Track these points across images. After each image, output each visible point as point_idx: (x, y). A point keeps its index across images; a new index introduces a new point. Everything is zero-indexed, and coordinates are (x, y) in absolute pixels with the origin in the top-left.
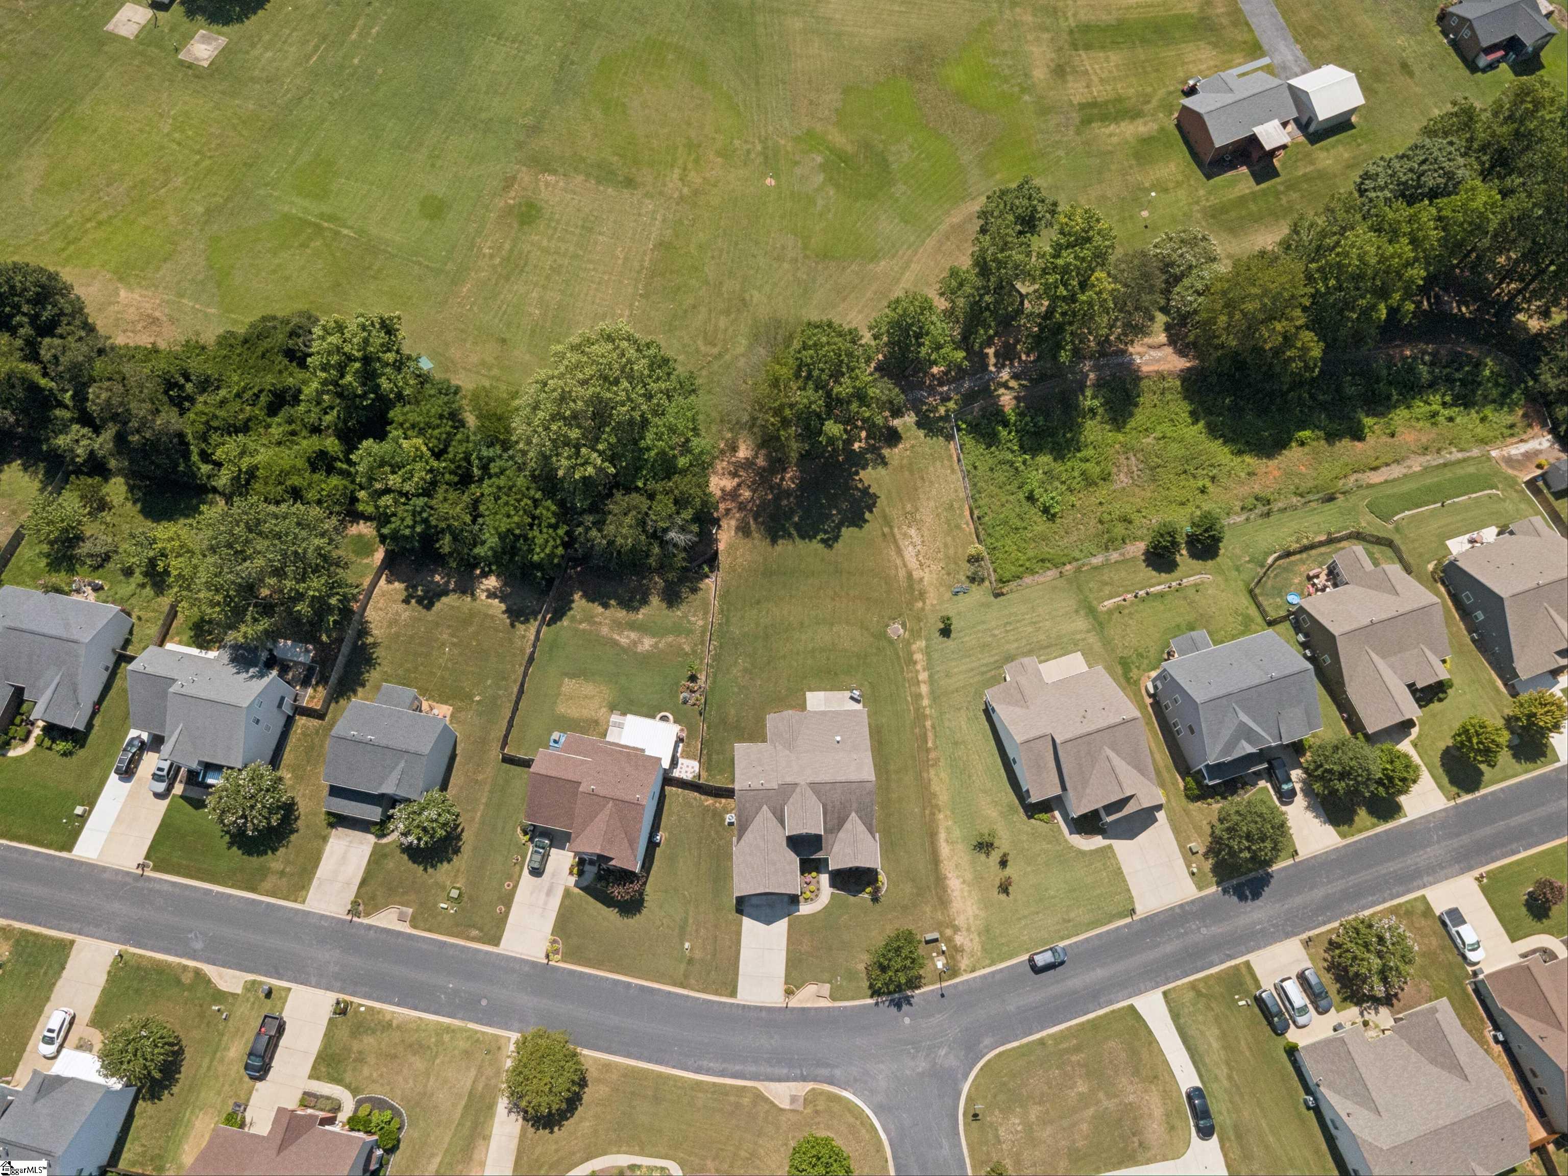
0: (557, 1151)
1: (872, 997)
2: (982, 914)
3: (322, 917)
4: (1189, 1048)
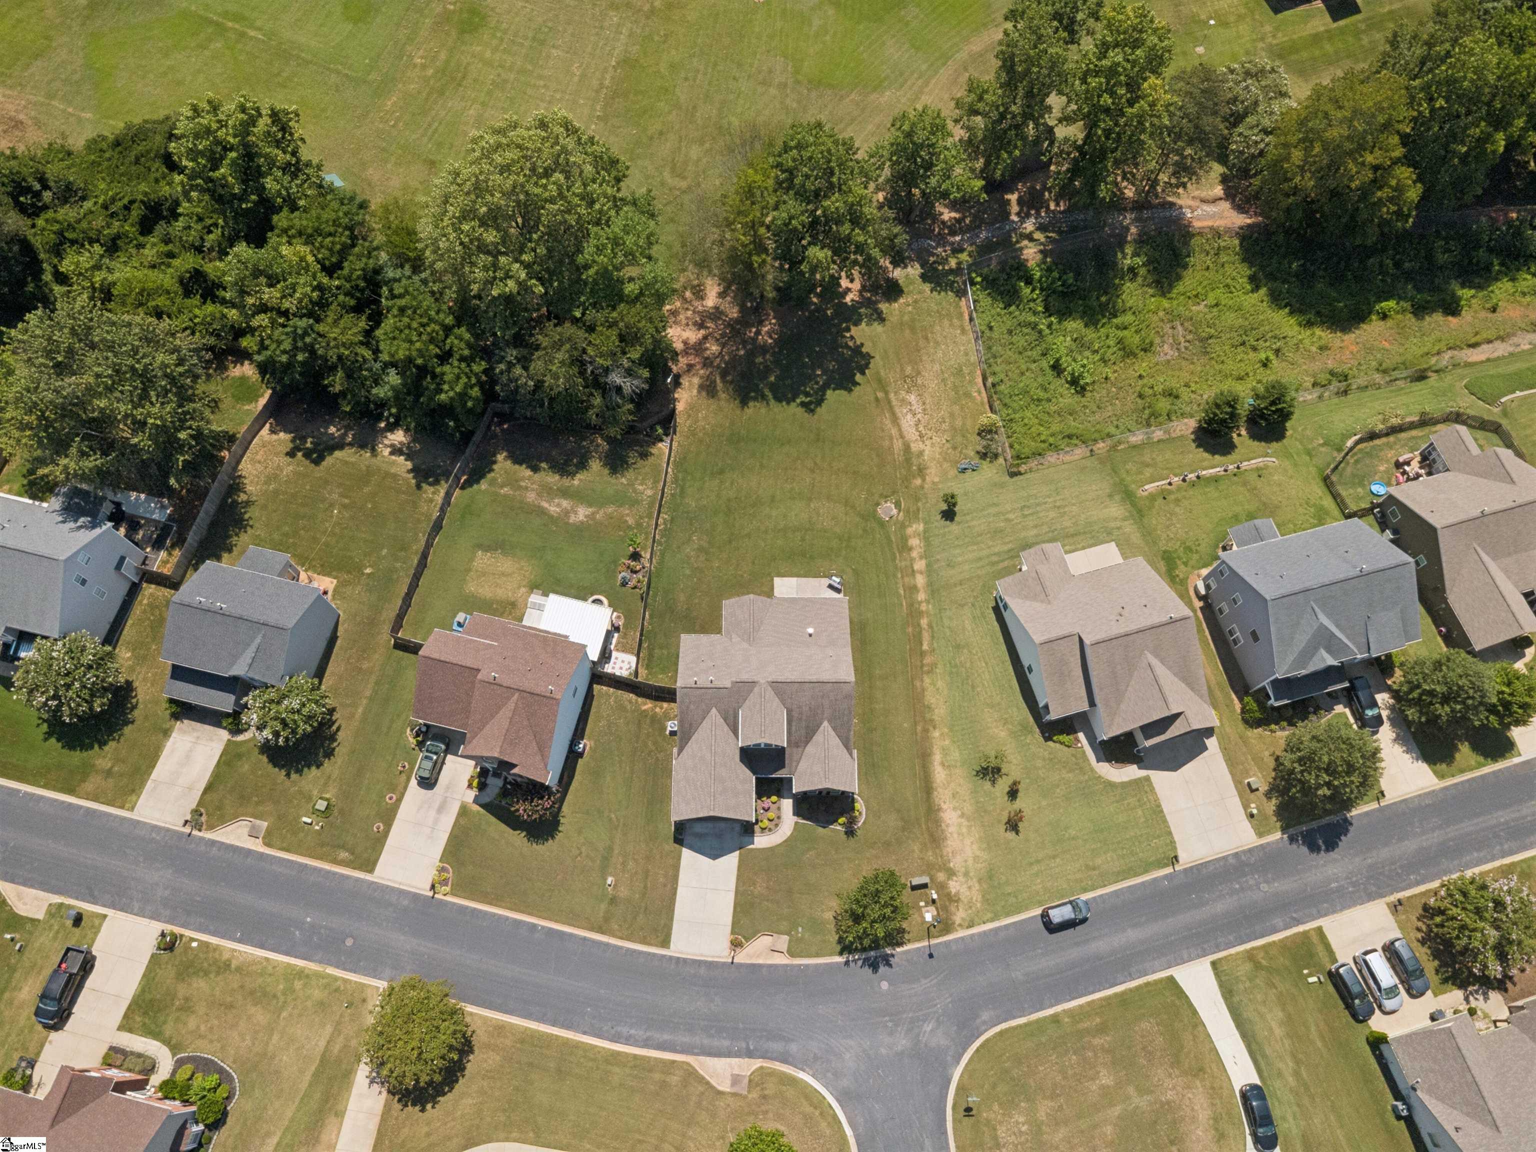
0: (428, 1135)
1: (841, 953)
2: (984, 855)
3: (155, 828)
4: (1244, 1036)
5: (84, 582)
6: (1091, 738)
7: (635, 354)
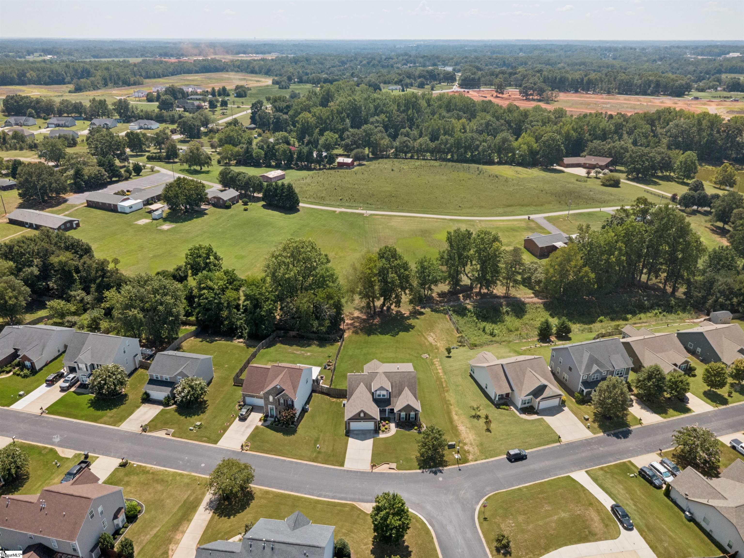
0: (230, 526)
1: (420, 469)
2: (479, 439)
3: (126, 432)
4: (607, 492)
5: (125, 352)
6: (516, 408)
7: (331, 302)
